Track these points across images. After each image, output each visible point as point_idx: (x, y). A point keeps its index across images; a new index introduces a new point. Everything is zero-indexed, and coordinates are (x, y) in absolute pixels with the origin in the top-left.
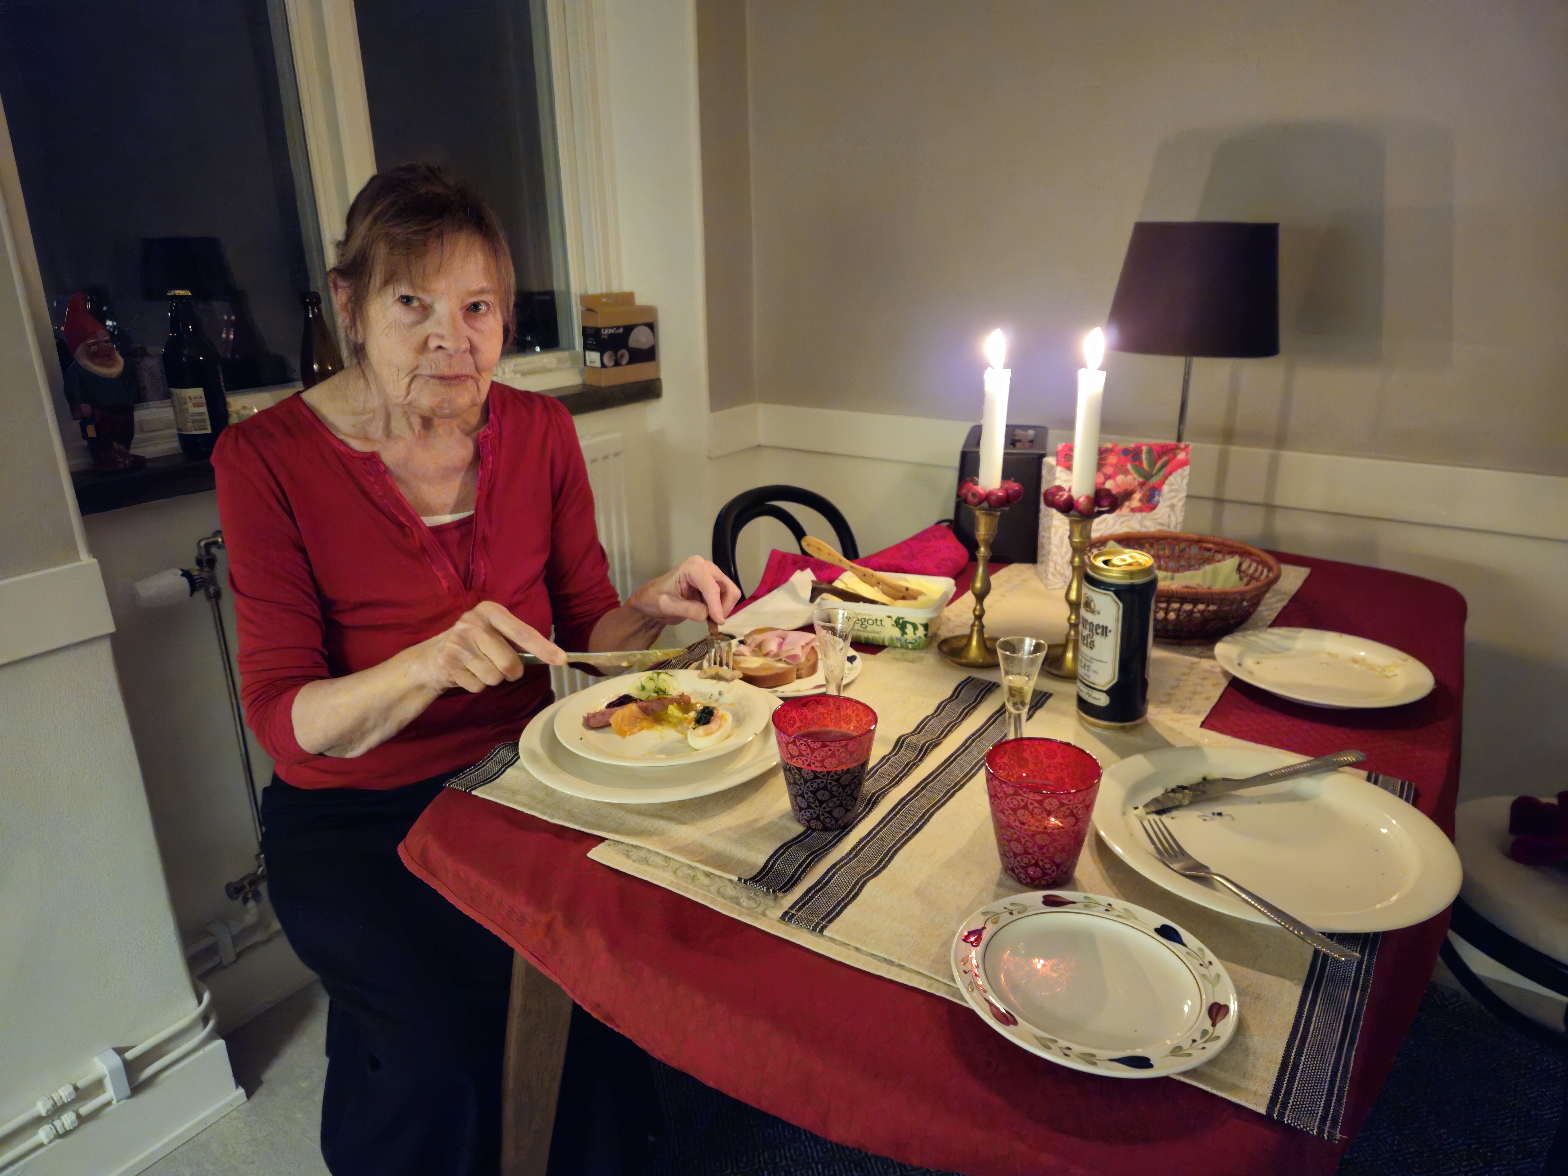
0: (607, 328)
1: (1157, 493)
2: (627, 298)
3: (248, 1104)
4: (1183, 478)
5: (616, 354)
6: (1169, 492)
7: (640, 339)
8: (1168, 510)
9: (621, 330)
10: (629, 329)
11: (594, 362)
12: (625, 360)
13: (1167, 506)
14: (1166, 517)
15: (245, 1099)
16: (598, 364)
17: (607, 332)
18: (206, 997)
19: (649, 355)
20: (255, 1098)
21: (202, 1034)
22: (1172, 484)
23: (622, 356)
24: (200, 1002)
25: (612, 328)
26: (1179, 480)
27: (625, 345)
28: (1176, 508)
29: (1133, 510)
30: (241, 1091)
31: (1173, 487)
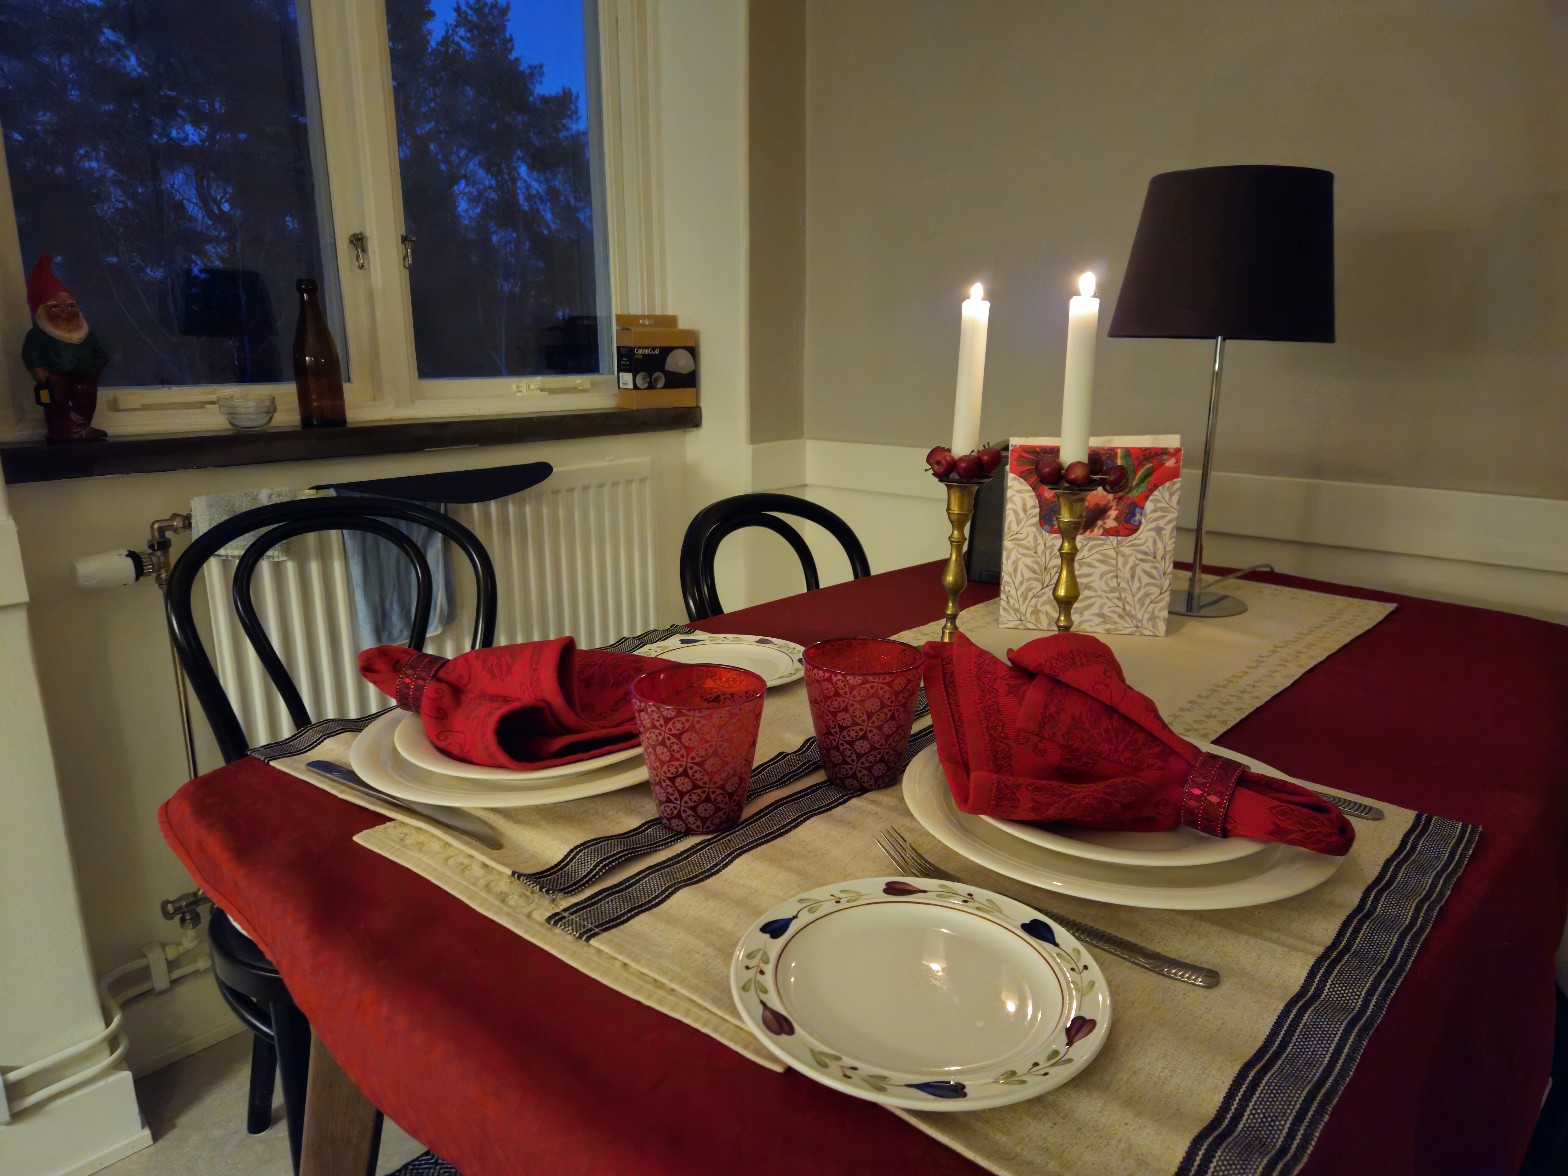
0: (640, 348)
1: (1138, 510)
2: (672, 320)
3: (152, 1149)
4: (1171, 495)
5: (650, 377)
6: (1155, 511)
7: (679, 362)
8: (1154, 534)
9: (657, 352)
10: (666, 351)
11: (627, 384)
12: (661, 383)
13: (1151, 530)
14: (1150, 543)
15: (151, 1142)
16: (630, 386)
17: (641, 352)
18: (116, 1020)
19: (690, 380)
20: (161, 1143)
21: (107, 1060)
22: (1158, 501)
23: (657, 379)
24: (108, 1025)
25: (647, 348)
26: (1167, 496)
27: (661, 367)
28: (1164, 532)
29: (1108, 532)
30: (147, 1132)
31: (1159, 505)
